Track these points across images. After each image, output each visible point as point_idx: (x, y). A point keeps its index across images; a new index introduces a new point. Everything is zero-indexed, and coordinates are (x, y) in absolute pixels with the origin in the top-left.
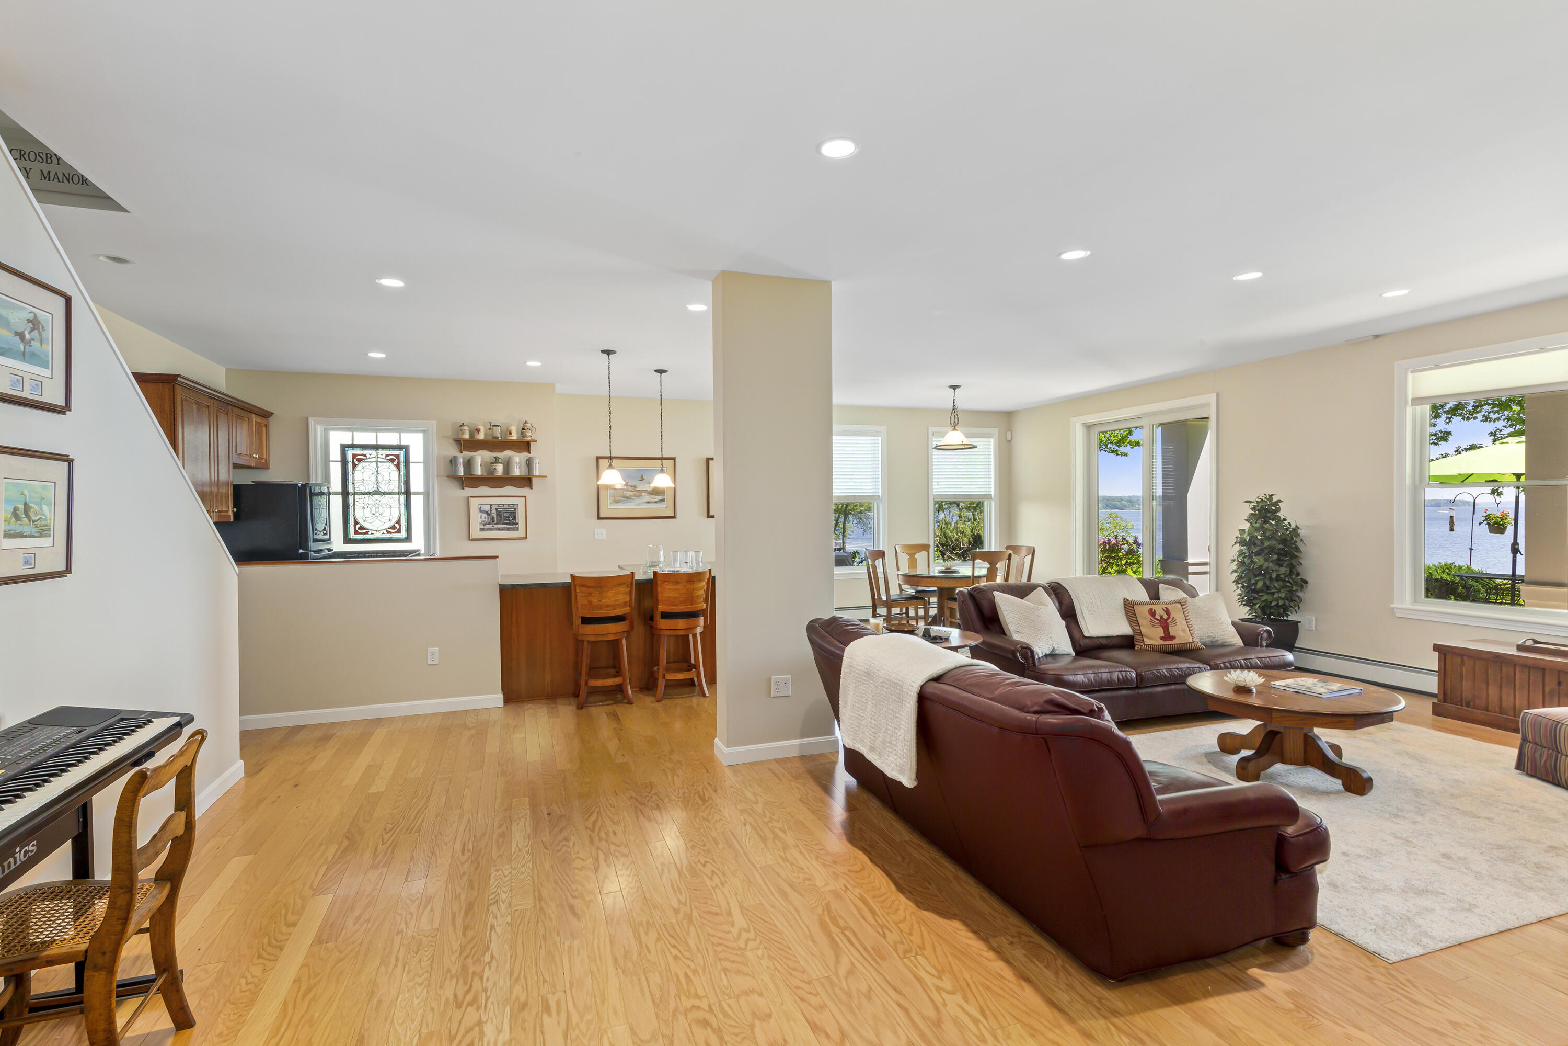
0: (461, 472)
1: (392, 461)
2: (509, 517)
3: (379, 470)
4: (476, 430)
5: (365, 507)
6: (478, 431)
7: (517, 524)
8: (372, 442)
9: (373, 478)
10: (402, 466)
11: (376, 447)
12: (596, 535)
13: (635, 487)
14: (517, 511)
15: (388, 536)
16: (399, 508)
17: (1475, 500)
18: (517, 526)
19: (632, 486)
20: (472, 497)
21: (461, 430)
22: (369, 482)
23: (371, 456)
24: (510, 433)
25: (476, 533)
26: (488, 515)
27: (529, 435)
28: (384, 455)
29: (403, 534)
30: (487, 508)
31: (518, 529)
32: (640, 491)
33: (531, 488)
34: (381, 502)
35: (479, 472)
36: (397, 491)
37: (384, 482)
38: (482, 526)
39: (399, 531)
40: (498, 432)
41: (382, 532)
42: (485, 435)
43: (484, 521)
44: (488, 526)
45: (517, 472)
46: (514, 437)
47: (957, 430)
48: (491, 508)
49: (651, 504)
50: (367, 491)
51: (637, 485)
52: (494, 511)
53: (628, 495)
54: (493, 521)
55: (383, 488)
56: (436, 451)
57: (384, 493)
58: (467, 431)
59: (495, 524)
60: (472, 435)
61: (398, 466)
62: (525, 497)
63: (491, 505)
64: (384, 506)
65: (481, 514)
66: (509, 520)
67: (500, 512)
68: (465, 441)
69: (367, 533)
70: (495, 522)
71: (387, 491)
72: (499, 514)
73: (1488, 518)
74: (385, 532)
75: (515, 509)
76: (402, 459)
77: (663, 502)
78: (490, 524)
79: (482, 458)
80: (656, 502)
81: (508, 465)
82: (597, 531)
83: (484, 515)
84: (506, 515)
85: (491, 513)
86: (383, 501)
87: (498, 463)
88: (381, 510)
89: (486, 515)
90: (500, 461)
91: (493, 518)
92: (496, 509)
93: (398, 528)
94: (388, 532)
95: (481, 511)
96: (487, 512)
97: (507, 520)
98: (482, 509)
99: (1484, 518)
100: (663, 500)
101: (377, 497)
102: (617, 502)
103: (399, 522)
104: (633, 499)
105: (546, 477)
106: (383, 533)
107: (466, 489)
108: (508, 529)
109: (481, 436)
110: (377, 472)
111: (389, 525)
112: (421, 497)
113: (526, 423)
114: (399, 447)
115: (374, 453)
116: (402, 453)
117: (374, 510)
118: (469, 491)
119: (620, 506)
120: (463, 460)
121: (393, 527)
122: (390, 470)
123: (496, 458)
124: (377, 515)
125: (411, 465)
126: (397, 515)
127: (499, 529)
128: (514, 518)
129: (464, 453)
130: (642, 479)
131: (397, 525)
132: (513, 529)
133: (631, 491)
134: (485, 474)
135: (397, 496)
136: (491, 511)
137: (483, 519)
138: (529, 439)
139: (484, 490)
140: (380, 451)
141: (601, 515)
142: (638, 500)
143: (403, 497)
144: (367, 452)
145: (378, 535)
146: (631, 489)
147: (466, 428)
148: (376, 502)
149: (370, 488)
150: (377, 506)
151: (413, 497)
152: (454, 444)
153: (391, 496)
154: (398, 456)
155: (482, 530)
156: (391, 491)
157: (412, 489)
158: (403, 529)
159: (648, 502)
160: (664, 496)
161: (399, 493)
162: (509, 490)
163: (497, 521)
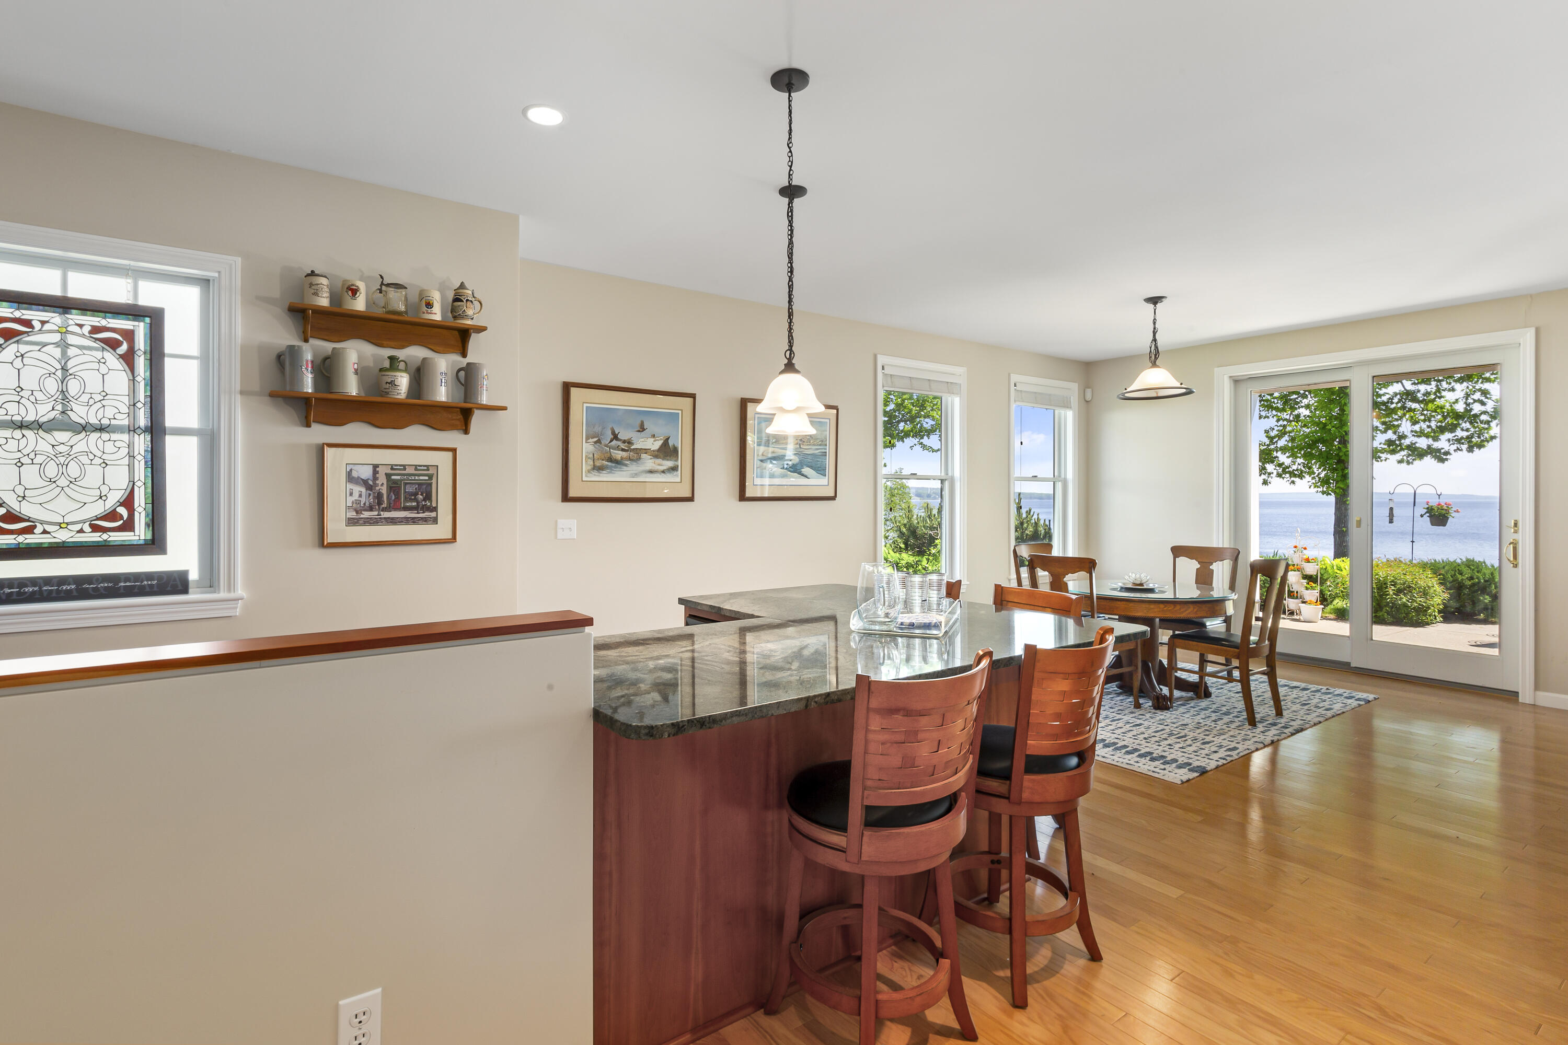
0: (308, 384)
1: (113, 345)
2: (416, 494)
3: (70, 364)
4: (349, 289)
5: (25, 460)
6: (354, 291)
7: (435, 509)
8: (54, 290)
9: (52, 386)
10: (141, 363)
11: (63, 305)
12: (559, 531)
13: (629, 442)
14: (434, 481)
15: (96, 537)
16: (131, 467)
17: (1415, 492)
18: (433, 514)
19: (624, 442)
20: (331, 445)
21: (311, 285)
22: (39, 396)
23: (47, 327)
24: (429, 305)
25: (337, 529)
26: (369, 488)
27: (473, 316)
28: (86, 330)
29: (141, 533)
30: (366, 473)
31: (435, 521)
32: (639, 452)
33: (466, 431)
34: (75, 449)
35: (352, 387)
36: (126, 422)
37: (85, 398)
38: (352, 514)
39: (128, 526)
40: (397, 302)
41: (78, 527)
42: (368, 303)
43: (358, 502)
44: (366, 514)
45: (442, 393)
46: (436, 315)
47: (1158, 367)
48: (375, 472)
49: (655, 475)
50: (31, 418)
51: (634, 440)
52: (382, 479)
53: (619, 457)
54: (380, 503)
55: (79, 413)
56: (239, 332)
57: (85, 428)
58: (326, 289)
59: (384, 510)
60: (335, 298)
61: (129, 359)
62: (454, 451)
63: (375, 467)
64: (84, 460)
65: (350, 486)
66: (416, 500)
67: (395, 482)
68: (320, 312)
69: (29, 530)
70: (384, 505)
71: (93, 421)
72: (394, 487)
73: (1430, 510)
74: (87, 528)
75: (431, 477)
76: (141, 342)
77: (675, 473)
78: (371, 509)
79: (360, 358)
80: (663, 472)
81: (419, 375)
82: (562, 523)
83: (358, 489)
84: (410, 489)
85: (376, 485)
86: (81, 447)
87: (398, 370)
88: (74, 470)
89: (363, 490)
90: (402, 365)
91: (379, 496)
92: (388, 476)
93: (125, 516)
94: (95, 528)
95: (350, 478)
96: (365, 482)
97: (411, 500)
98: (355, 474)
99: (1426, 511)
100: (674, 469)
101: (62, 436)
102: (600, 469)
103: (128, 502)
104: (626, 465)
105: (505, 408)
106: (81, 531)
107: (315, 427)
108: (414, 521)
109: (359, 305)
110: (64, 369)
111: (99, 509)
112: (193, 442)
113: (462, 286)
114: (134, 312)
115: (56, 319)
116: (141, 329)
117: (51, 470)
118: (320, 433)
119: (605, 477)
120: (314, 356)
121: (112, 516)
122: (103, 369)
123: (392, 359)
124: (63, 482)
125: (168, 361)
126: (124, 483)
127: (393, 521)
128: (428, 497)
129: (314, 342)
130: (642, 429)
131: (123, 511)
132: (425, 520)
133: (623, 450)
134: (363, 394)
135: (125, 437)
136: (375, 478)
137: (356, 496)
138: (469, 322)
139: (357, 431)
140: (75, 317)
141: (572, 493)
142: (633, 468)
143: (142, 443)
144: (34, 315)
145: (63, 536)
146: (623, 446)
147: (324, 281)
148: (61, 448)
149: (44, 412)
150: (62, 460)
151: (170, 442)
152: (287, 319)
153: (105, 436)
154: (129, 335)
155: (351, 522)
156: (105, 422)
157: (170, 421)
158: (141, 520)
159: (651, 472)
160: (677, 460)
161: (132, 429)
162: (416, 434)
163: (389, 503)
